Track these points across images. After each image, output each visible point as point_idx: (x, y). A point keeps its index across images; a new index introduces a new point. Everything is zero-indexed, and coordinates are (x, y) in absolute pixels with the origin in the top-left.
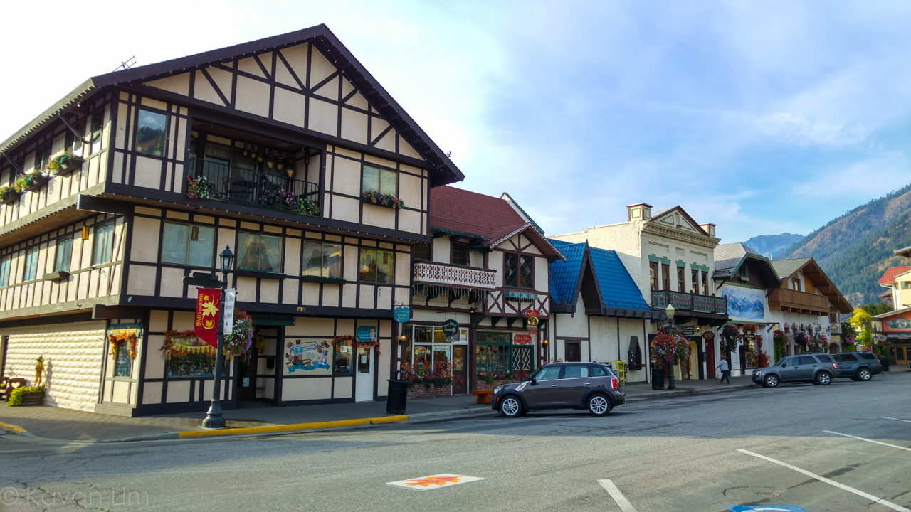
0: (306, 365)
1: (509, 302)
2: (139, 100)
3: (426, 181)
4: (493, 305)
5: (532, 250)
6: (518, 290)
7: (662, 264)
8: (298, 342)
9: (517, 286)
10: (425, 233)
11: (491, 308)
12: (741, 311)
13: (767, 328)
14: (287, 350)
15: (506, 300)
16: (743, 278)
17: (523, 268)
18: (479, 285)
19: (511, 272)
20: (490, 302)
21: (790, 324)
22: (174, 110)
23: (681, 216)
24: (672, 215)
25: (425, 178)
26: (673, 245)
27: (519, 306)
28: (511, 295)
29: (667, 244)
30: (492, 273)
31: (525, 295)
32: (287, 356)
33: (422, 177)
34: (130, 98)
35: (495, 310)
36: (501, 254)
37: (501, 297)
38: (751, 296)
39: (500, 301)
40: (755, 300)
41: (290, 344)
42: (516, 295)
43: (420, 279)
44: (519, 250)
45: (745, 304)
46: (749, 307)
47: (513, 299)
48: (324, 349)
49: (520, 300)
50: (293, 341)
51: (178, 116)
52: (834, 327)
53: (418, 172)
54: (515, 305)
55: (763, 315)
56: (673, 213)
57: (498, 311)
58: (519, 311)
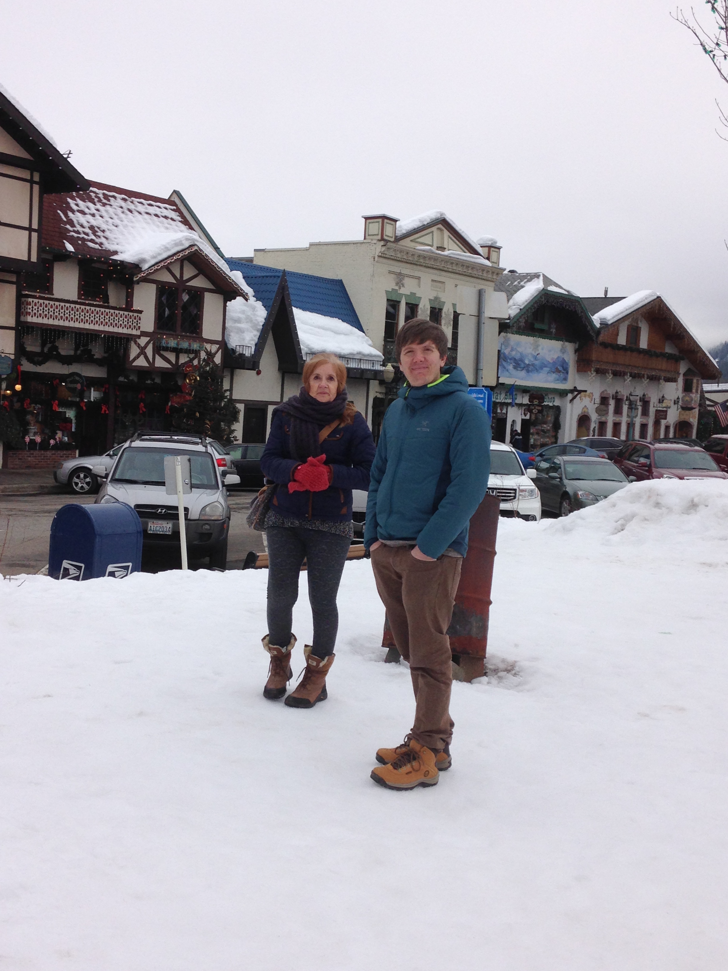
1: (162, 352)
3: (36, 188)
4: (138, 357)
5: (199, 282)
6: (175, 337)
7: (407, 303)
9: (175, 331)
10: (34, 259)
11: (134, 359)
12: (528, 371)
13: (570, 396)
15: (158, 350)
16: (537, 326)
17: (185, 307)
18: (116, 330)
19: (167, 312)
20: (134, 351)
21: (611, 392)
23: (446, 233)
24: (432, 232)
25: (36, 183)
26: (427, 276)
27: (177, 358)
28: (164, 344)
29: (417, 274)
30: (135, 314)
31: (185, 345)
33: (31, 182)
35: (141, 362)
36: (153, 287)
37: (150, 346)
38: (550, 351)
39: (149, 351)
40: (555, 357)
42: (172, 343)
43: (29, 319)
44: (181, 282)
46: (543, 366)
47: (166, 349)
49: (177, 351)
52: (687, 398)
53: (26, 174)
54: (172, 357)
55: (565, 379)
56: (434, 229)
57: (146, 364)
58: (176, 366)
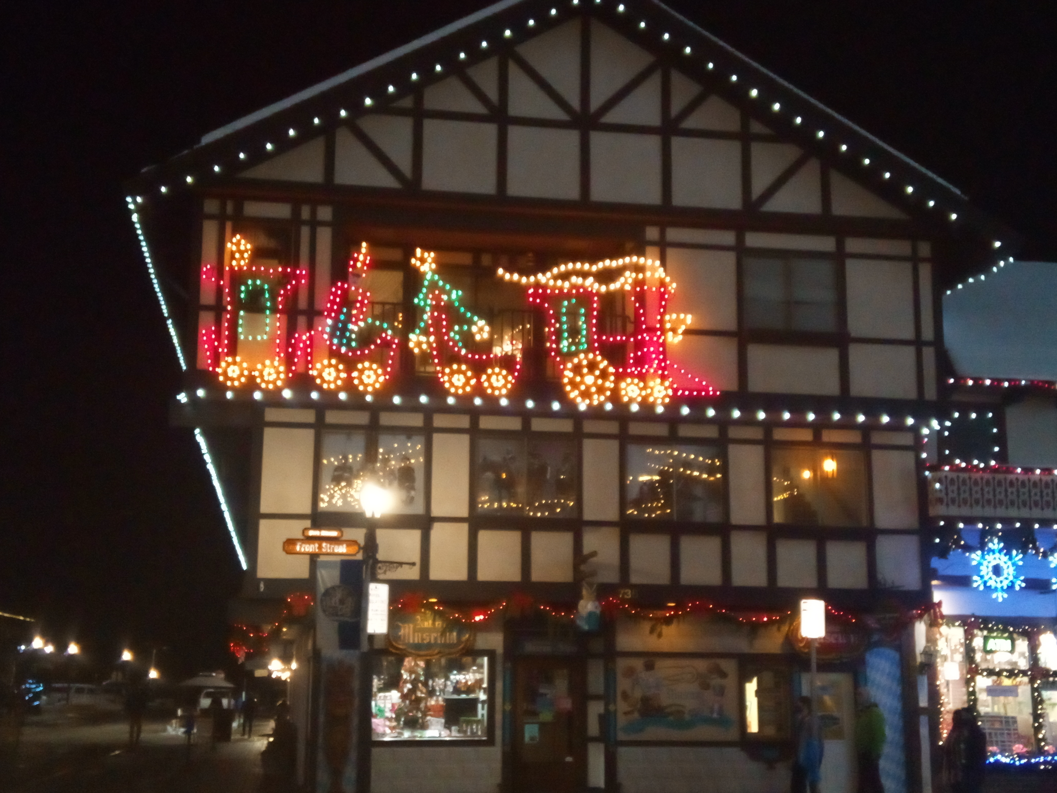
0: (671, 718)
2: (239, 208)
8: (649, 667)
10: (932, 394)
14: (623, 684)
22: (305, 213)
32: (625, 696)
33: (914, 260)
34: (223, 207)
41: (630, 672)
48: (716, 681)
50: (638, 664)
51: (314, 224)
53: (902, 249)
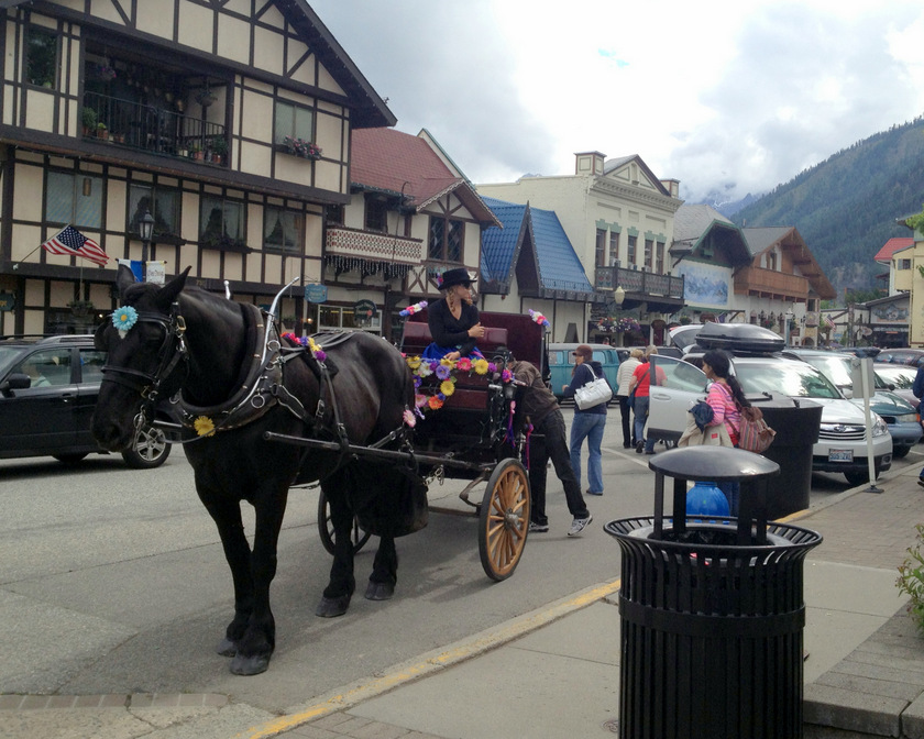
2: (27, 17)
3: (346, 123)
4: (415, 283)
5: (462, 213)
6: (444, 264)
7: (612, 233)
9: (443, 259)
10: (343, 191)
13: (729, 317)
15: (430, 277)
16: (707, 252)
17: (450, 236)
18: (402, 258)
19: (436, 241)
20: (412, 279)
21: (758, 311)
22: (66, 29)
23: (639, 169)
24: (629, 168)
25: (347, 118)
26: (626, 207)
28: (436, 271)
29: (618, 205)
30: (416, 243)
33: (343, 117)
34: (18, 14)
35: (417, 289)
36: (427, 218)
37: (424, 274)
38: (714, 275)
39: (423, 278)
40: (718, 280)
44: (448, 212)
45: (705, 286)
46: (710, 289)
51: (70, 36)
52: (811, 317)
53: (338, 111)
55: (726, 300)
56: (629, 165)
57: (420, 290)
